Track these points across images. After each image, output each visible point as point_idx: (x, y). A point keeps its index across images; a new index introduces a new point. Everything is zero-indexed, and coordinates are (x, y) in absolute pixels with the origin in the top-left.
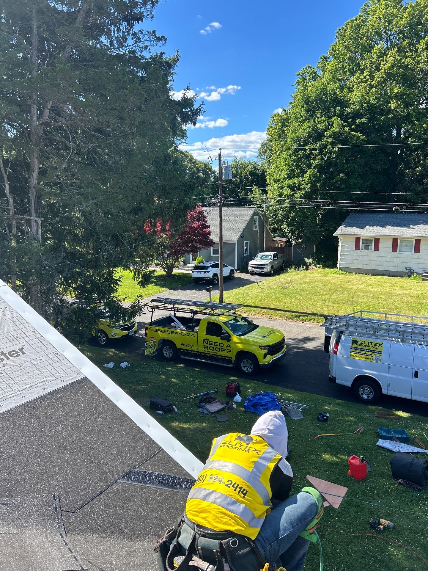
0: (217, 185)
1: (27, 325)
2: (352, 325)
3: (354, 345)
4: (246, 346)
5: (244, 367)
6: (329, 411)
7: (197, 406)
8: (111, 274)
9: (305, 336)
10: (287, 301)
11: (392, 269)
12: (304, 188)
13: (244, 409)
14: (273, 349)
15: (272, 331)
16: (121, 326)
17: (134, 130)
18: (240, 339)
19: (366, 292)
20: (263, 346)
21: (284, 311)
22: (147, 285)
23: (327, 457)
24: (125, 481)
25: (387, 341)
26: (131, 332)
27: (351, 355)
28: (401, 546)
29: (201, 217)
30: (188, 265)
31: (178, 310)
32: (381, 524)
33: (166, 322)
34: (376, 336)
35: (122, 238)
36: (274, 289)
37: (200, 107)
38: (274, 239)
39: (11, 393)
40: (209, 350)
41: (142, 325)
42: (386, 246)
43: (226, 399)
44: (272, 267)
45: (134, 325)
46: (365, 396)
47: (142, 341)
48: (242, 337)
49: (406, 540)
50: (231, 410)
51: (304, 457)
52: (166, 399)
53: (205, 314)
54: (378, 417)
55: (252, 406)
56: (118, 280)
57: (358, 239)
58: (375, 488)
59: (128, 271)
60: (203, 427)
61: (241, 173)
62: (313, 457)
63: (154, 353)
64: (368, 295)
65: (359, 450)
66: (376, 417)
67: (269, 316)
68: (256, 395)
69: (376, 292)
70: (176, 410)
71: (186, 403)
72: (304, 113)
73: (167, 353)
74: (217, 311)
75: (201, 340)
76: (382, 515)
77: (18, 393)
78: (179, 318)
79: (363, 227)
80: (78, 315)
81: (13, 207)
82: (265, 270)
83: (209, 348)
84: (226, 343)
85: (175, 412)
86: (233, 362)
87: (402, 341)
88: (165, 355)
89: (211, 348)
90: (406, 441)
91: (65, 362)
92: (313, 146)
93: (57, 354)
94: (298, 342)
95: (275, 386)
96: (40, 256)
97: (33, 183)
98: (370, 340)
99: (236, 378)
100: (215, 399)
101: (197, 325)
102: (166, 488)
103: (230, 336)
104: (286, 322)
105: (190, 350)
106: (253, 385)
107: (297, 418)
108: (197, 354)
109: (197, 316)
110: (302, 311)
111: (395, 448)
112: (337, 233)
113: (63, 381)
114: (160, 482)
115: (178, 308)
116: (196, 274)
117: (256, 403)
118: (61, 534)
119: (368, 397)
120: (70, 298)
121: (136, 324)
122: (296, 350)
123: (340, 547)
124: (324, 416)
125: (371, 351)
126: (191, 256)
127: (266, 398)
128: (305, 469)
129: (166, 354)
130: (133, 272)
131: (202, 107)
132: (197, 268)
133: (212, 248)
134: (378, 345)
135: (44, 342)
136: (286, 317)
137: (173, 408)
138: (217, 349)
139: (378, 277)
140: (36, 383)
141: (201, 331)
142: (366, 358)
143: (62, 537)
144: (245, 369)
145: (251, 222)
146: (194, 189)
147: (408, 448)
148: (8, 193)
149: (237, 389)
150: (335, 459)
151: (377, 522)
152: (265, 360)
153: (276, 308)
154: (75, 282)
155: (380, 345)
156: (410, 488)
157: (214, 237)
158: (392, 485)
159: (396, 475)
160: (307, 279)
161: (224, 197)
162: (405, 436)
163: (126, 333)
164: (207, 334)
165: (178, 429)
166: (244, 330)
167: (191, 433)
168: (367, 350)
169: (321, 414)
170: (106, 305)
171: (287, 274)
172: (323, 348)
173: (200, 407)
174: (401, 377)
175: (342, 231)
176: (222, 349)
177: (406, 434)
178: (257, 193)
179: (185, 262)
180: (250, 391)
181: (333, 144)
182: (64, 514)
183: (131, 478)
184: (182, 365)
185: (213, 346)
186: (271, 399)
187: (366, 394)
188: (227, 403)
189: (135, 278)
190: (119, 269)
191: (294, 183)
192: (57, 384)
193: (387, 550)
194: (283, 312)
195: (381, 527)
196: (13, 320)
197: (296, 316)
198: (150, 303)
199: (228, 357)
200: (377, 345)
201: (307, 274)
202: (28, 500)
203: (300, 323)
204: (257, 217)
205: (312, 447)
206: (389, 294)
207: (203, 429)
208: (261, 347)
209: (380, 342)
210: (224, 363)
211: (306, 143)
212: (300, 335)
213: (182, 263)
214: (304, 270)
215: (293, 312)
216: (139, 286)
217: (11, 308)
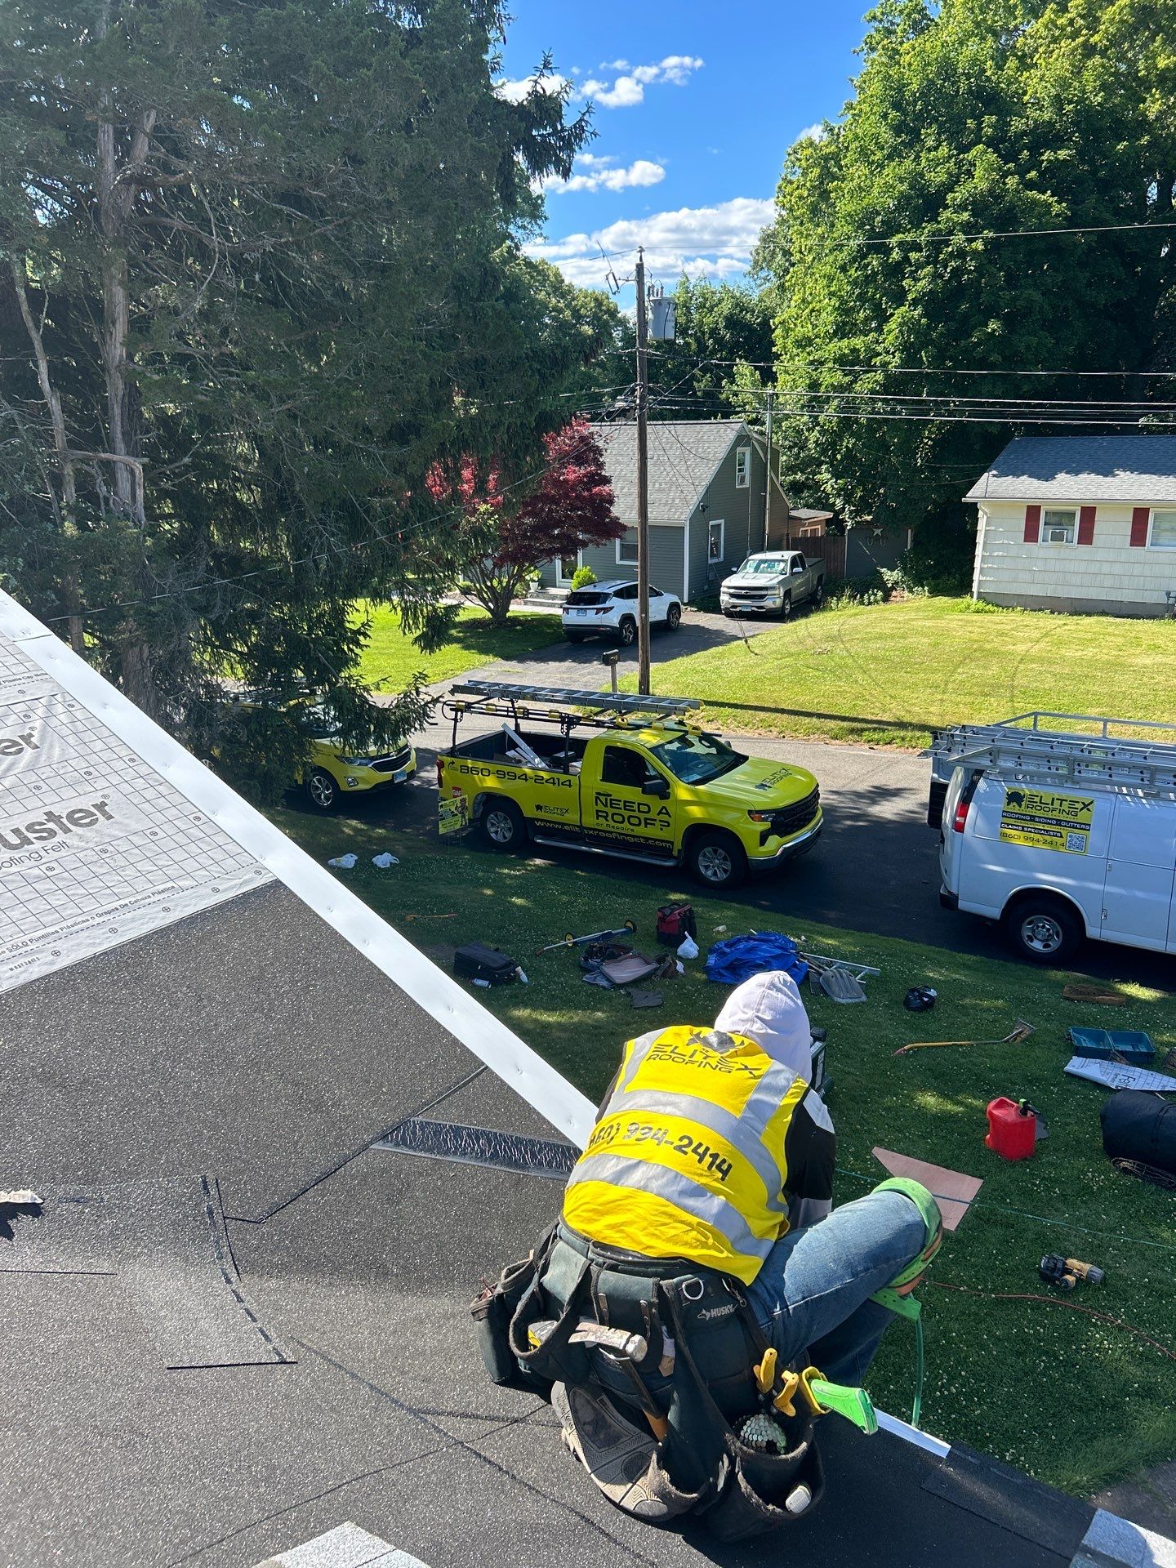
0: (632, 356)
1: (113, 742)
2: (1010, 753)
3: (1011, 806)
4: (711, 810)
5: (707, 868)
6: (935, 984)
7: (581, 967)
8: (339, 614)
9: (876, 784)
10: (828, 686)
11: (1126, 596)
12: (885, 365)
13: (704, 976)
14: (786, 819)
15: (785, 772)
16: (373, 759)
17: (393, 193)
18: (695, 793)
19: (1051, 662)
20: (758, 812)
21: (820, 716)
22: (439, 646)
23: (930, 1100)
24: (389, 1147)
25: (1106, 796)
26: (399, 775)
27: (1004, 835)
28: (1120, 1329)
29: (588, 453)
30: (552, 591)
31: (526, 714)
32: (1070, 1272)
33: (493, 748)
34: (1075, 782)
35: (367, 512)
36: (791, 655)
37: (581, 120)
38: (793, 513)
39: (80, 919)
40: (611, 823)
41: (427, 757)
42: (1112, 530)
43: (656, 951)
44: (787, 594)
45: (407, 757)
46: (1037, 945)
47: (428, 799)
48: (701, 787)
49: (1137, 1314)
50: (671, 978)
51: (866, 1102)
52: (497, 950)
53: (599, 724)
54: (1073, 1000)
55: (726, 968)
56: (358, 632)
57: (1033, 512)
58: (1056, 1181)
59: (386, 605)
60: (597, 1021)
61: (701, 324)
62: (890, 1101)
63: (463, 829)
64: (1057, 669)
65: (1016, 1084)
66: (1067, 999)
67: (775, 731)
68: (739, 940)
69: (1079, 662)
70: (524, 977)
71: (549, 959)
72: (887, 136)
73: (499, 830)
74: (632, 718)
75: (589, 795)
76: (1072, 1248)
77: (98, 920)
78: (529, 738)
79: (1048, 476)
80: (253, 726)
81: (62, 426)
82: (768, 603)
83: (609, 818)
84: (655, 803)
85: (521, 982)
86: (675, 853)
87: (1146, 796)
88: (493, 835)
89: (615, 817)
90: (1146, 1061)
91: (220, 840)
92: (909, 237)
93: (198, 819)
94: (854, 801)
95: (789, 918)
96: (145, 566)
97: (114, 357)
98: (1057, 793)
99: (684, 897)
100: (626, 950)
101: (579, 756)
102: (497, 1167)
103: (667, 785)
104: (825, 747)
105: (559, 823)
106: (730, 913)
107: (850, 1001)
108: (579, 834)
109: (578, 732)
110: (869, 717)
111: (1113, 1080)
112: (973, 495)
113: (216, 890)
114: (483, 1151)
115: (524, 708)
116: (574, 618)
117: (737, 959)
118: (225, 1275)
119: (1046, 946)
120: (232, 682)
121: (413, 753)
122: (849, 823)
123: (957, 1326)
124: (922, 995)
125: (1059, 823)
126: (558, 563)
127: (765, 947)
128: (869, 1131)
129: (496, 832)
130: (399, 609)
131: (587, 122)
132: (575, 599)
133: (618, 541)
134: (1080, 806)
135: (161, 788)
136: (823, 733)
137: (515, 972)
138: (632, 820)
139: (1087, 621)
140: (145, 894)
141: (588, 771)
142: (1045, 842)
143: (228, 1281)
144: (709, 873)
145: (730, 464)
146: (565, 367)
147: (1150, 1079)
148: (46, 386)
149: (689, 924)
150: (950, 1107)
151: (1060, 1265)
152: (762, 849)
153: (797, 709)
154: (244, 637)
155: (1085, 806)
156: (1151, 1182)
157: (624, 510)
158: (1101, 1174)
159: (1114, 1148)
160: (886, 628)
161: (651, 391)
162: (1144, 1050)
163: (386, 775)
164: (607, 777)
165: (532, 1026)
166: (707, 767)
167: (562, 1035)
168: (1047, 821)
169: (913, 990)
170: (332, 699)
171: (829, 615)
172: (925, 816)
173: (586, 970)
174: (1140, 894)
175: (988, 488)
176: (646, 819)
177: (1148, 1045)
178: (748, 380)
179: (543, 584)
180: (721, 928)
181: (969, 229)
182: (232, 1225)
183: (404, 1139)
184: (538, 861)
185: (623, 812)
186: (779, 951)
187: (1040, 938)
188: (660, 960)
189: (406, 627)
190: (360, 603)
191: (854, 351)
192: (202, 897)
193: (1085, 1338)
194: (814, 719)
195: (1070, 1278)
196: (75, 727)
197: (852, 731)
198: (448, 697)
199: (662, 841)
200: (1077, 805)
201: (887, 614)
202: (137, 1191)
203: (862, 749)
204: (747, 451)
205: (888, 1077)
206: (1116, 666)
207: (596, 1027)
208: (755, 814)
209: (1084, 796)
210: (651, 856)
211: (891, 228)
212: (862, 781)
213: (534, 586)
214: (876, 601)
215: (844, 719)
216: (416, 647)
217: (68, 698)
